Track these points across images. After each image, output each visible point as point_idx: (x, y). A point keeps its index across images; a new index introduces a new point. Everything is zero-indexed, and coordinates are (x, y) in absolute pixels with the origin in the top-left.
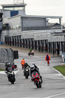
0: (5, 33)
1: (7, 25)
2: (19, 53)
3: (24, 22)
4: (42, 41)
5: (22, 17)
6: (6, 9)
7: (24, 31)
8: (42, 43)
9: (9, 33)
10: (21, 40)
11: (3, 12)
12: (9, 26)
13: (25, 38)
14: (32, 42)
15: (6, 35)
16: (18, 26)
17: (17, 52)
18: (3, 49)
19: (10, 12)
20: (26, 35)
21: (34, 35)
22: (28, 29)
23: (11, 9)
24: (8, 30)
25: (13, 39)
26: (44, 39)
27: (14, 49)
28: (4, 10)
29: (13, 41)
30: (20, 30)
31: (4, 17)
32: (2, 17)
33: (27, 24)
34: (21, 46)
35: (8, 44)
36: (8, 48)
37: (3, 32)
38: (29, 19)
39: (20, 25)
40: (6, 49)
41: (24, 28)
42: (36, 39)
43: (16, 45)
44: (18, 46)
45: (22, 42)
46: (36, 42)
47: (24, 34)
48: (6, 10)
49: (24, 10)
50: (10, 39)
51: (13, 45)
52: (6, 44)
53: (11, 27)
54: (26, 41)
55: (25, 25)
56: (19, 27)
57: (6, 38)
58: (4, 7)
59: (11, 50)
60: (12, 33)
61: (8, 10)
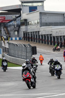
0: (23, 28)
1: (26, 20)
2: (37, 49)
3: (42, 17)
4: (60, 36)
5: (41, 13)
6: (24, 4)
7: (42, 27)
8: (61, 39)
9: (27, 29)
10: (39, 36)
11: (21, 7)
12: (28, 21)
13: (44, 34)
14: (51, 38)
15: (24, 30)
16: (36, 22)
17: (35, 47)
18: (21, 45)
19: (28, 7)
20: (45, 31)
21: (53, 31)
22: (47, 24)
23: (30, 4)
24: (27, 25)
25: (32, 35)
26: (63, 35)
27: (33, 45)
28: (22, 6)
29: (32, 37)
30: (39, 26)
31: (23, 13)
32: (20, 12)
33: (46, 19)
34: (39, 42)
35: (27, 40)
36: (27, 43)
37: (21, 27)
38: (47, 15)
39: (39, 21)
40: (24, 45)
41: (42, 24)
42: (54, 34)
43: (34, 41)
44: (37, 42)
45: (41, 38)
46: (54, 37)
47: (42, 29)
48: (24, 6)
49: (43, 5)
50: (29, 35)
51: (32, 41)
52: (24, 40)
53: (30, 23)
54: (45, 37)
55: (43, 21)
56: (38, 23)
57: (24, 34)
58: (22, 2)
59: (30, 45)
60: (31, 29)
61: (26, 6)
